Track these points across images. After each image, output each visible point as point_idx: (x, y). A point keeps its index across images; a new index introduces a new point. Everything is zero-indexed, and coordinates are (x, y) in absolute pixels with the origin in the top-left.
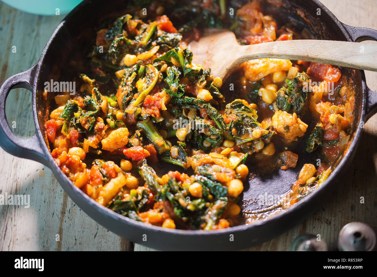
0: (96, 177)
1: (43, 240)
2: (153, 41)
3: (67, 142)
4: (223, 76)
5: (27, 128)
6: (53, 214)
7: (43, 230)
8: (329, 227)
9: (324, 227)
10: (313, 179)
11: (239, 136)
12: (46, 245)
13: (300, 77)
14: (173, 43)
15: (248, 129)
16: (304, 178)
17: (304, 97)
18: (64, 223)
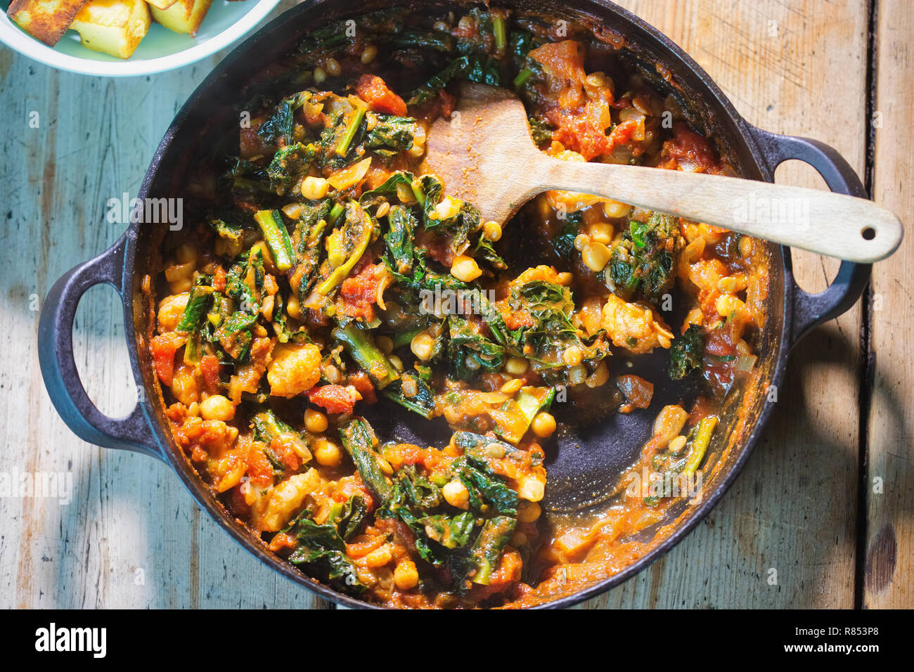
0: (259, 470)
1: (161, 571)
2: (358, 144)
3: (197, 382)
4: (504, 218)
5: (108, 317)
6: (177, 513)
7: (160, 546)
8: (712, 531)
9: (702, 532)
10: (683, 439)
11: (537, 356)
12: (168, 580)
13: (658, 225)
14: (399, 141)
15: (556, 343)
16: (666, 437)
17: (666, 267)
18: (199, 532)
